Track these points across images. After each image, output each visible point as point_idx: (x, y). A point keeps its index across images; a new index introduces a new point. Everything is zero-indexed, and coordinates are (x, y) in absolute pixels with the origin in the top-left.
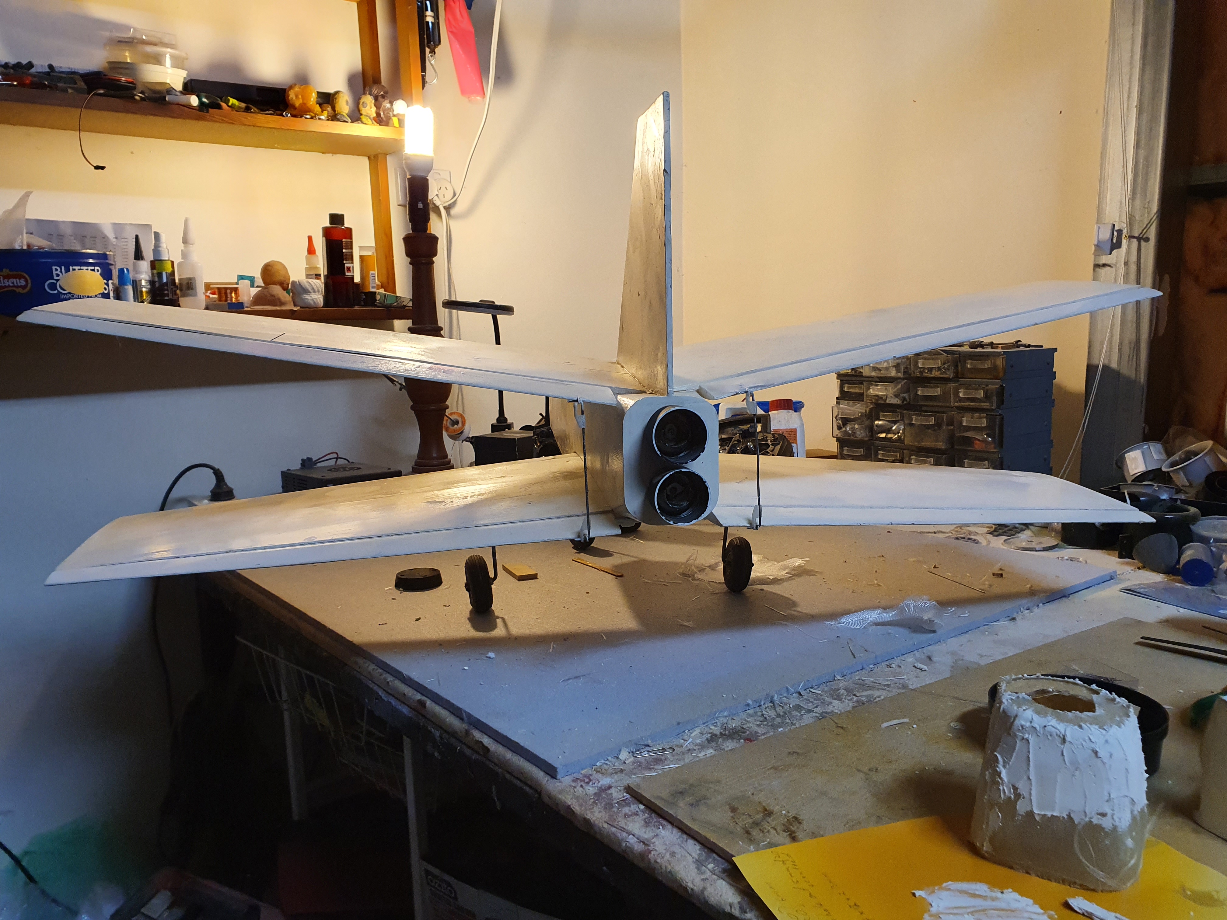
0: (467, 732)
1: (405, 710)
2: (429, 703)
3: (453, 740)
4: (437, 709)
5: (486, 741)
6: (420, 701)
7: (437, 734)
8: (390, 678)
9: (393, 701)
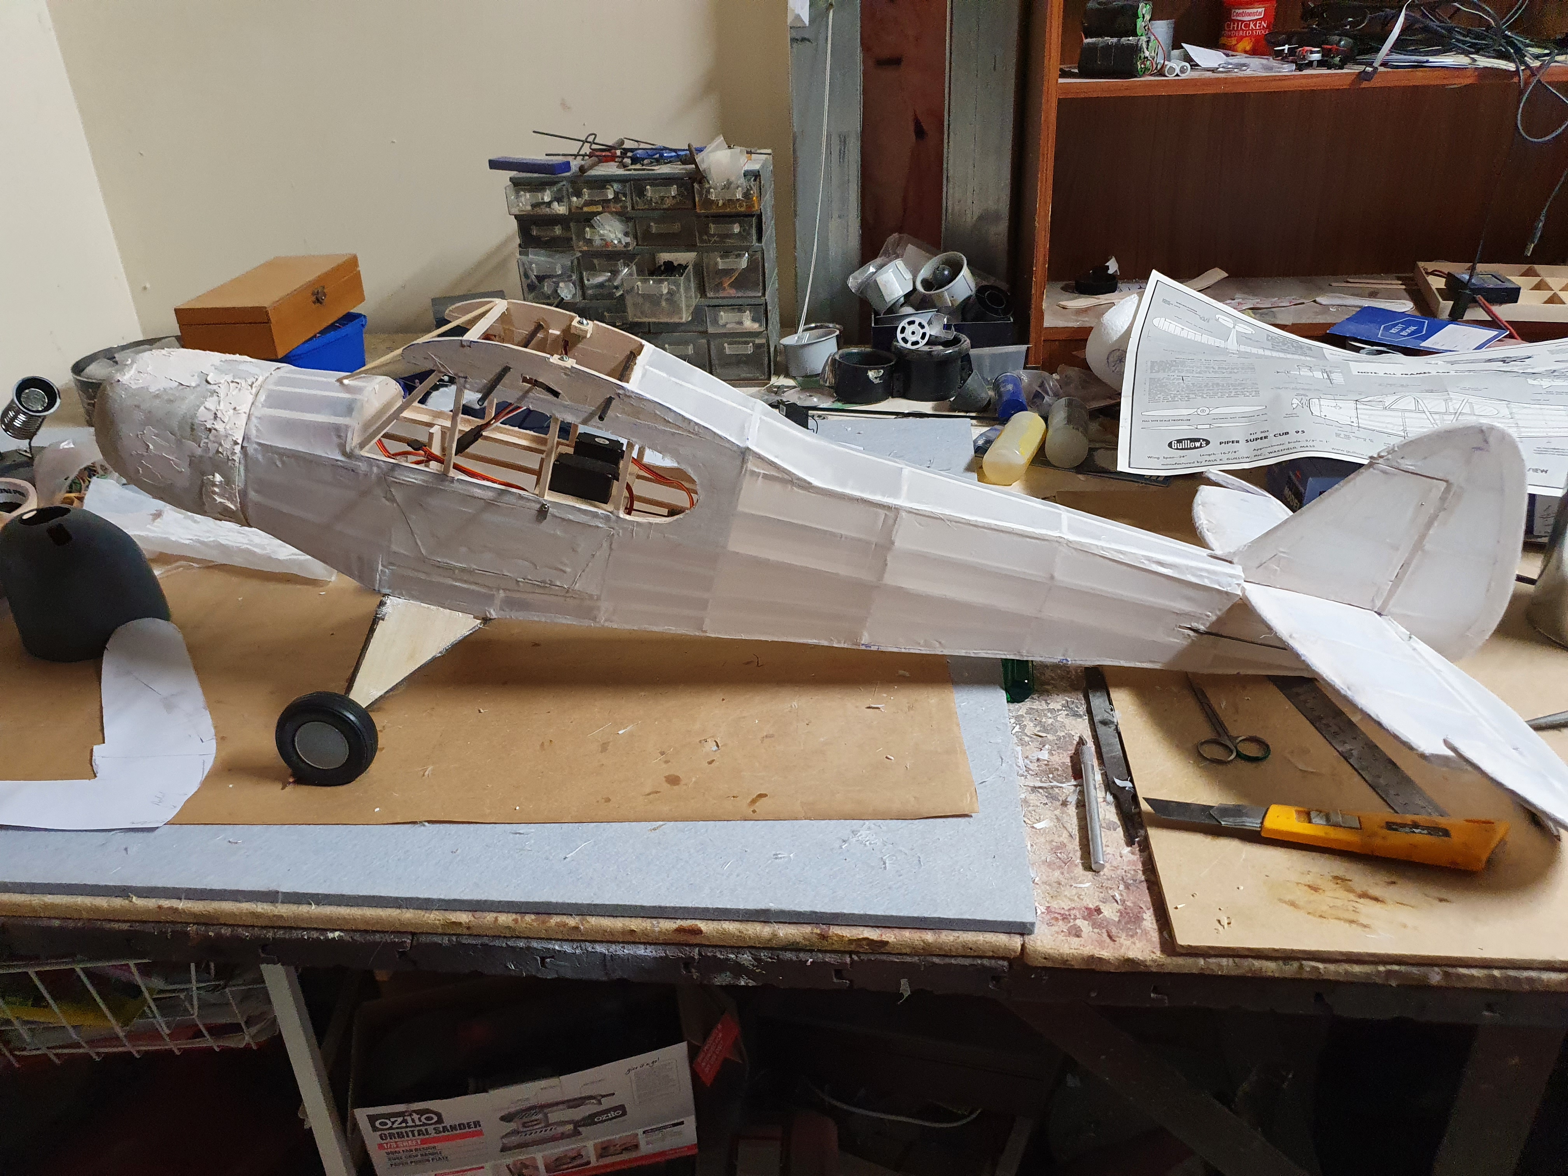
0: (823, 937)
1: (641, 951)
2: (703, 925)
3: (789, 955)
4: (731, 927)
5: (873, 934)
6: (680, 930)
7: (746, 958)
8: (572, 921)
9: (600, 948)
